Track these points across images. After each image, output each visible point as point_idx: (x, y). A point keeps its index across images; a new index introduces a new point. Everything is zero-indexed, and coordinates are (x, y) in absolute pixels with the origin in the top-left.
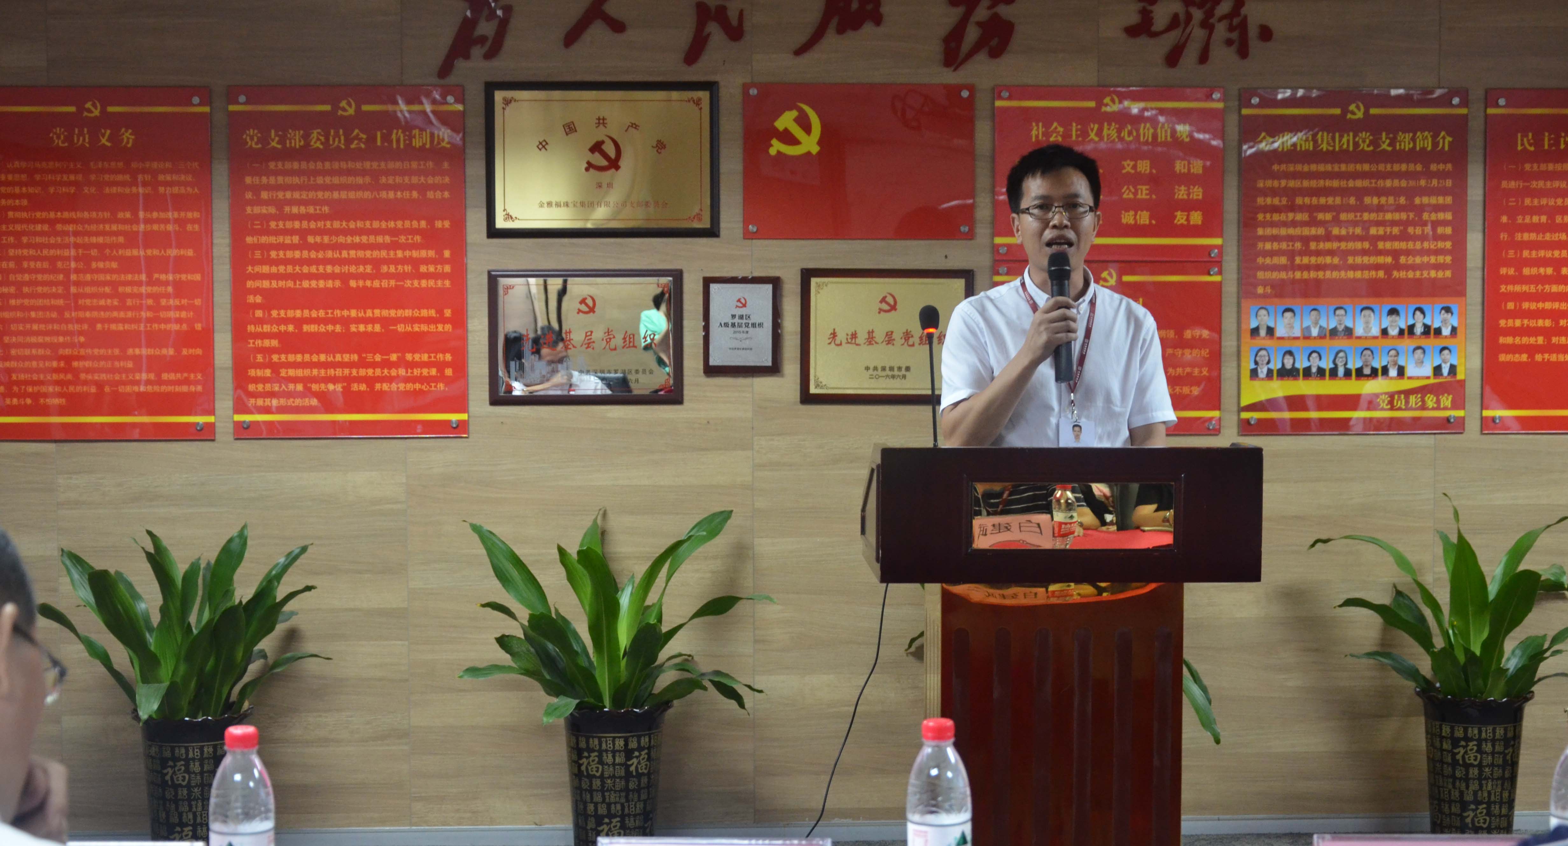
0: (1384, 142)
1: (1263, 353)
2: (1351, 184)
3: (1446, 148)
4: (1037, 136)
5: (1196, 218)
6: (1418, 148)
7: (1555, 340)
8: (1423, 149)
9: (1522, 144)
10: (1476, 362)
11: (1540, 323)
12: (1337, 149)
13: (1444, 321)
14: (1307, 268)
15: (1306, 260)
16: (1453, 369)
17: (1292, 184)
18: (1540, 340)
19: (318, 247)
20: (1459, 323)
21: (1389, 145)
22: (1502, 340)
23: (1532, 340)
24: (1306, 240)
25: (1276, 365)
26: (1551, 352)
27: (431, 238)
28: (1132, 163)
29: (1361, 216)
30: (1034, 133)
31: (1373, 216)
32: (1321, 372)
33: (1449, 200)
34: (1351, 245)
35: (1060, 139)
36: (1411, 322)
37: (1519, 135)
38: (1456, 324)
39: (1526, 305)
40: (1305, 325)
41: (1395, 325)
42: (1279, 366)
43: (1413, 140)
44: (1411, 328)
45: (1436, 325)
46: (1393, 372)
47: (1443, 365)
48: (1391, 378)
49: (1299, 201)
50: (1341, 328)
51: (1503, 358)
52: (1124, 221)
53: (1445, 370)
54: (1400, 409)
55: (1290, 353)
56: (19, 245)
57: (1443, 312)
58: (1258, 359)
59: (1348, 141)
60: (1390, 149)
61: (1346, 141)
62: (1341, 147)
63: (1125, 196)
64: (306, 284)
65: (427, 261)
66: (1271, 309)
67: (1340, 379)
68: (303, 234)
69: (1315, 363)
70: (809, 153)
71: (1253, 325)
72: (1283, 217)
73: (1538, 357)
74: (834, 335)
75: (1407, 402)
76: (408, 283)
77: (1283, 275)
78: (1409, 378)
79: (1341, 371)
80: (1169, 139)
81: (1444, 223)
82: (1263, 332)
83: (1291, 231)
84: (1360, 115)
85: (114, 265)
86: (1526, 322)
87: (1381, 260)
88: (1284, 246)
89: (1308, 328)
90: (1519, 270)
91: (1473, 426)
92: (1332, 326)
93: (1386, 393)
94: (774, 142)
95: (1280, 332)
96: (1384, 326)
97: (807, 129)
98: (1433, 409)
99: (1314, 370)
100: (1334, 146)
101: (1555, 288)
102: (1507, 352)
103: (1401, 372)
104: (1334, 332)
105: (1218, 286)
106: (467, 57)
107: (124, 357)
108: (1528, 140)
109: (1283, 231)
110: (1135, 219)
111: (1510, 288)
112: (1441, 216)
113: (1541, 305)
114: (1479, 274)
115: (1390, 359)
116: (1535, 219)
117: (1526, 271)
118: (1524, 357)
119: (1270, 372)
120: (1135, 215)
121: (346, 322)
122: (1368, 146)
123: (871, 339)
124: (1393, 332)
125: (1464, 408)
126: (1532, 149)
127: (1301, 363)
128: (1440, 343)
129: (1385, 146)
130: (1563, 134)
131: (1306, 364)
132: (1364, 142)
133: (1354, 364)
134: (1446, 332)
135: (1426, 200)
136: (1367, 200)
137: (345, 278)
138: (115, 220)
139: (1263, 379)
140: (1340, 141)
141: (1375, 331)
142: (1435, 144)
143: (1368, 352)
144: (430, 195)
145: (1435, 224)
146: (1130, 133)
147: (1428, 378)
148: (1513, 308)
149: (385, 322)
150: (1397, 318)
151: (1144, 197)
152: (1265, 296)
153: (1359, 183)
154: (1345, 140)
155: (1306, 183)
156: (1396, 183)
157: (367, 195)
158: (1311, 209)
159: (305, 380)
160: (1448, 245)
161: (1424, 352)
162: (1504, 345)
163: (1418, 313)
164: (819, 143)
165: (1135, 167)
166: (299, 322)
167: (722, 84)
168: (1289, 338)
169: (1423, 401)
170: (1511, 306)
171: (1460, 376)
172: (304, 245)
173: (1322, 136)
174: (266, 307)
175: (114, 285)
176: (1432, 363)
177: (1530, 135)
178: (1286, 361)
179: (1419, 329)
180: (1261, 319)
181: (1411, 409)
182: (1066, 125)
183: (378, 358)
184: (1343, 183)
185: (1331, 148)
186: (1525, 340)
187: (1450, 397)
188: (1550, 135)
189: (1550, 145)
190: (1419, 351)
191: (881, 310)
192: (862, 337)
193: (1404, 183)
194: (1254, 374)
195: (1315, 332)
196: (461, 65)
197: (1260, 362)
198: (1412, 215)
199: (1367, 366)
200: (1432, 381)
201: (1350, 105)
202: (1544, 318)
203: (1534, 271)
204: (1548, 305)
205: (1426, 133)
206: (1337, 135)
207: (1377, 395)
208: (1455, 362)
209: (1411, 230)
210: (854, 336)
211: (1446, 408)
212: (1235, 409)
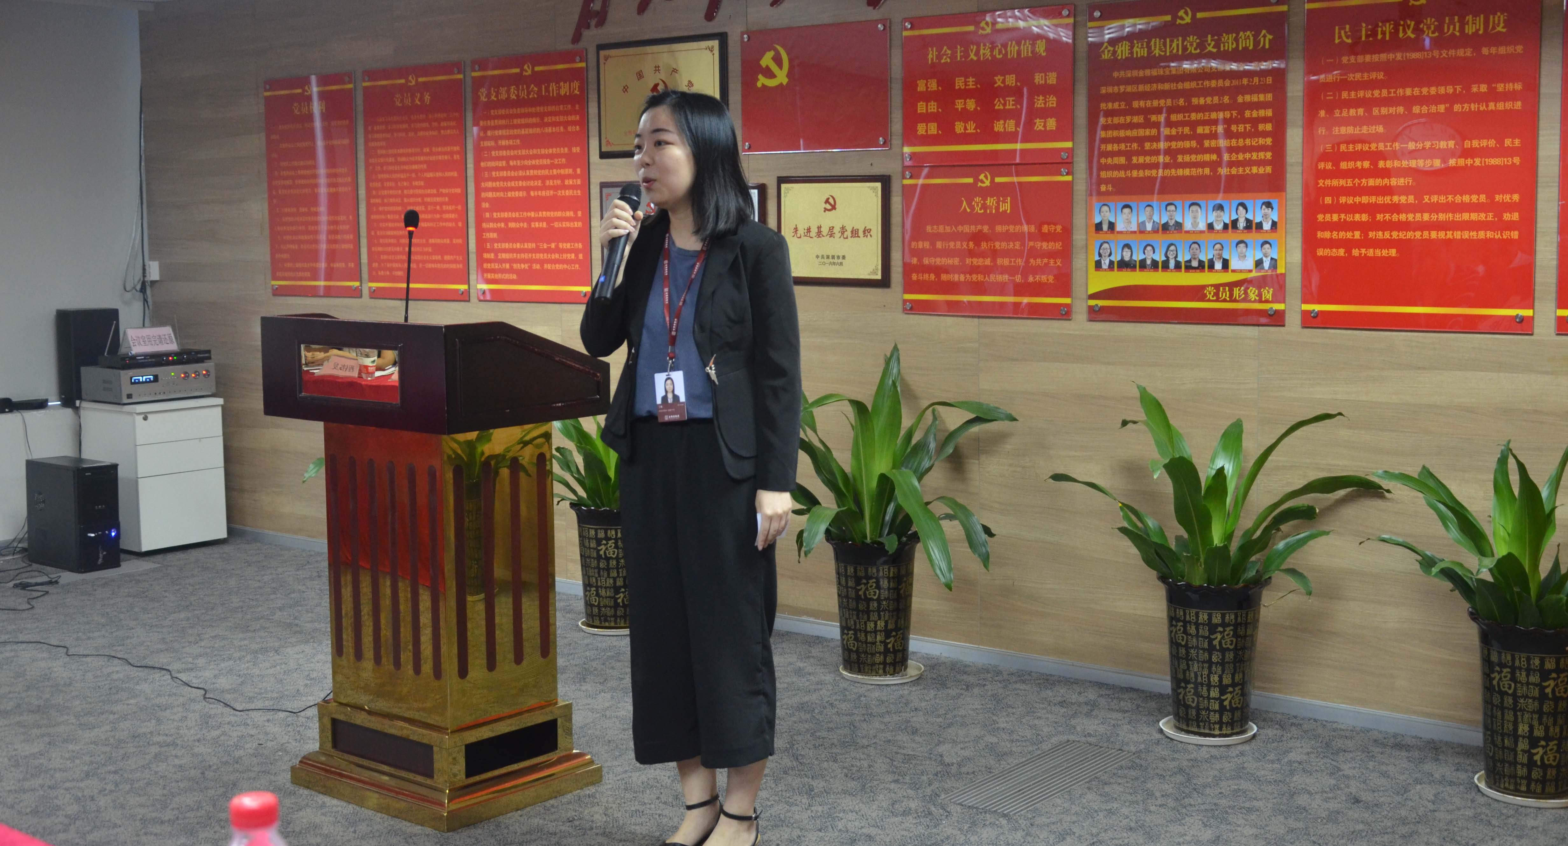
0: (1209, 45)
1: (1106, 246)
2: (1180, 86)
3: (1267, 46)
4: (932, 59)
5: (1052, 124)
6: (1240, 48)
7: (1371, 235)
8: (1246, 49)
9: (1340, 37)
10: (1296, 256)
11: (1357, 217)
12: (1168, 54)
13: (1265, 216)
14: (1144, 166)
15: (1141, 160)
16: (1274, 262)
17: (1129, 89)
18: (1357, 235)
19: (515, 168)
20: (1279, 217)
21: (1214, 47)
22: (1320, 235)
23: (1349, 235)
24: (1141, 140)
25: (1116, 258)
26: (1367, 247)
27: (571, 161)
28: (1002, 78)
29: (1189, 116)
30: (930, 56)
31: (1200, 116)
32: (1155, 264)
33: (1269, 97)
34: (1180, 144)
35: (948, 60)
36: (1234, 217)
37: (1337, 28)
38: (1276, 219)
39: (1343, 200)
40: (1140, 221)
41: (1220, 220)
42: (1119, 258)
43: (1236, 40)
44: (1235, 223)
45: (1258, 220)
46: (1218, 266)
47: (1264, 259)
48: (1217, 271)
49: (1135, 104)
50: (1172, 223)
51: (1321, 252)
52: (996, 129)
53: (1266, 264)
54: (1225, 301)
55: (1127, 246)
56: (382, 172)
57: (1264, 207)
58: (1101, 251)
59: (1178, 45)
60: (1214, 50)
61: (1176, 45)
62: (1171, 52)
63: (997, 107)
64: (510, 194)
65: (569, 177)
66: (1112, 205)
67: (1172, 271)
68: (508, 159)
69: (1150, 256)
70: (781, 84)
71: (1097, 220)
72: (1121, 120)
73: (1355, 252)
74: (796, 229)
75: (1231, 295)
76: (559, 193)
77: (1122, 174)
78: (1233, 271)
79: (1172, 264)
80: (1030, 54)
81: (1265, 120)
82: (1105, 227)
83: (1129, 133)
84: (1188, 20)
85: (422, 183)
86: (1343, 216)
87: (1207, 157)
88: (1123, 146)
89: (1144, 223)
90: (1336, 164)
91: (1293, 320)
92: (1163, 222)
93: (1212, 285)
94: (760, 77)
95: (1120, 227)
96: (1209, 222)
97: (780, 65)
98: (1255, 301)
99: (1149, 262)
100: (1165, 51)
101: (1372, 182)
102: (1325, 247)
103: (1226, 264)
104: (1165, 227)
105: (1069, 185)
106: (588, 27)
107: (427, 245)
108: (1346, 32)
109: (1122, 133)
110: (1004, 127)
111: (1328, 182)
112: (1262, 113)
113: (1357, 199)
114: (1299, 169)
115: (1215, 252)
116: (1352, 112)
117: (1344, 165)
118: (1341, 252)
119: (1111, 263)
120: (1004, 124)
121: (529, 220)
122: (1195, 49)
123: (819, 234)
124: (1219, 227)
125: (1284, 302)
126: (1349, 41)
127: (1138, 256)
128: (1261, 238)
129: (1210, 48)
130: (1380, 24)
131: (1142, 257)
132: (1192, 45)
133: (1183, 257)
134: (1267, 226)
135: (1248, 98)
136: (1195, 101)
137: (528, 189)
138: (423, 154)
139: (1105, 270)
140: (1171, 46)
141: (1202, 226)
142: (1256, 43)
143: (1196, 246)
144: (570, 129)
145: (1255, 122)
146: (1000, 52)
147: (1250, 271)
148: (1330, 202)
149: (549, 220)
150: (1222, 213)
151: (1011, 107)
152: (1107, 193)
153: (1187, 85)
154: (1174, 45)
155: (1141, 88)
156: (1220, 83)
157: (538, 130)
158: (1146, 112)
159: (510, 261)
160: (1269, 141)
161: (1247, 246)
162: (1322, 240)
163: (1241, 208)
164: (788, 76)
165: (1004, 81)
166: (506, 221)
167: (729, 34)
168: (1127, 232)
169: (1246, 293)
170: (1328, 200)
171: (1281, 270)
172: (508, 168)
173: (1155, 43)
174: (491, 210)
175: (423, 196)
176: (1254, 256)
177: (1348, 27)
178: (1124, 253)
179: (1242, 224)
180: (1105, 215)
181: (1235, 301)
182: (952, 48)
183: (545, 246)
184: (1173, 86)
185: (1163, 54)
186: (1342, 235)
187: (1271, 291)
188: (1367, 26)
189: (1367, 36)
190: (1242, 245)
191: (826, 210)
192: (814, 231)
193: (1227, 83)
194: (1098, 265)
195: (1149, 227)
196: (586, 33)
197: (1103, 255)
198: (1234, 113)
199: (1195, 259)
200: (1254, 274)
201: (1179, 11)
202: (1361, 213)
203: (1351, 165)
204: (1365, 199)
205: (1248, 33)
206: (1168, 40)
207: (1204, 287)
208: (1275, 257)
209: (1234, 128)
210: (809, 230)
211: (1267, 301)
212: (1085, 297)
